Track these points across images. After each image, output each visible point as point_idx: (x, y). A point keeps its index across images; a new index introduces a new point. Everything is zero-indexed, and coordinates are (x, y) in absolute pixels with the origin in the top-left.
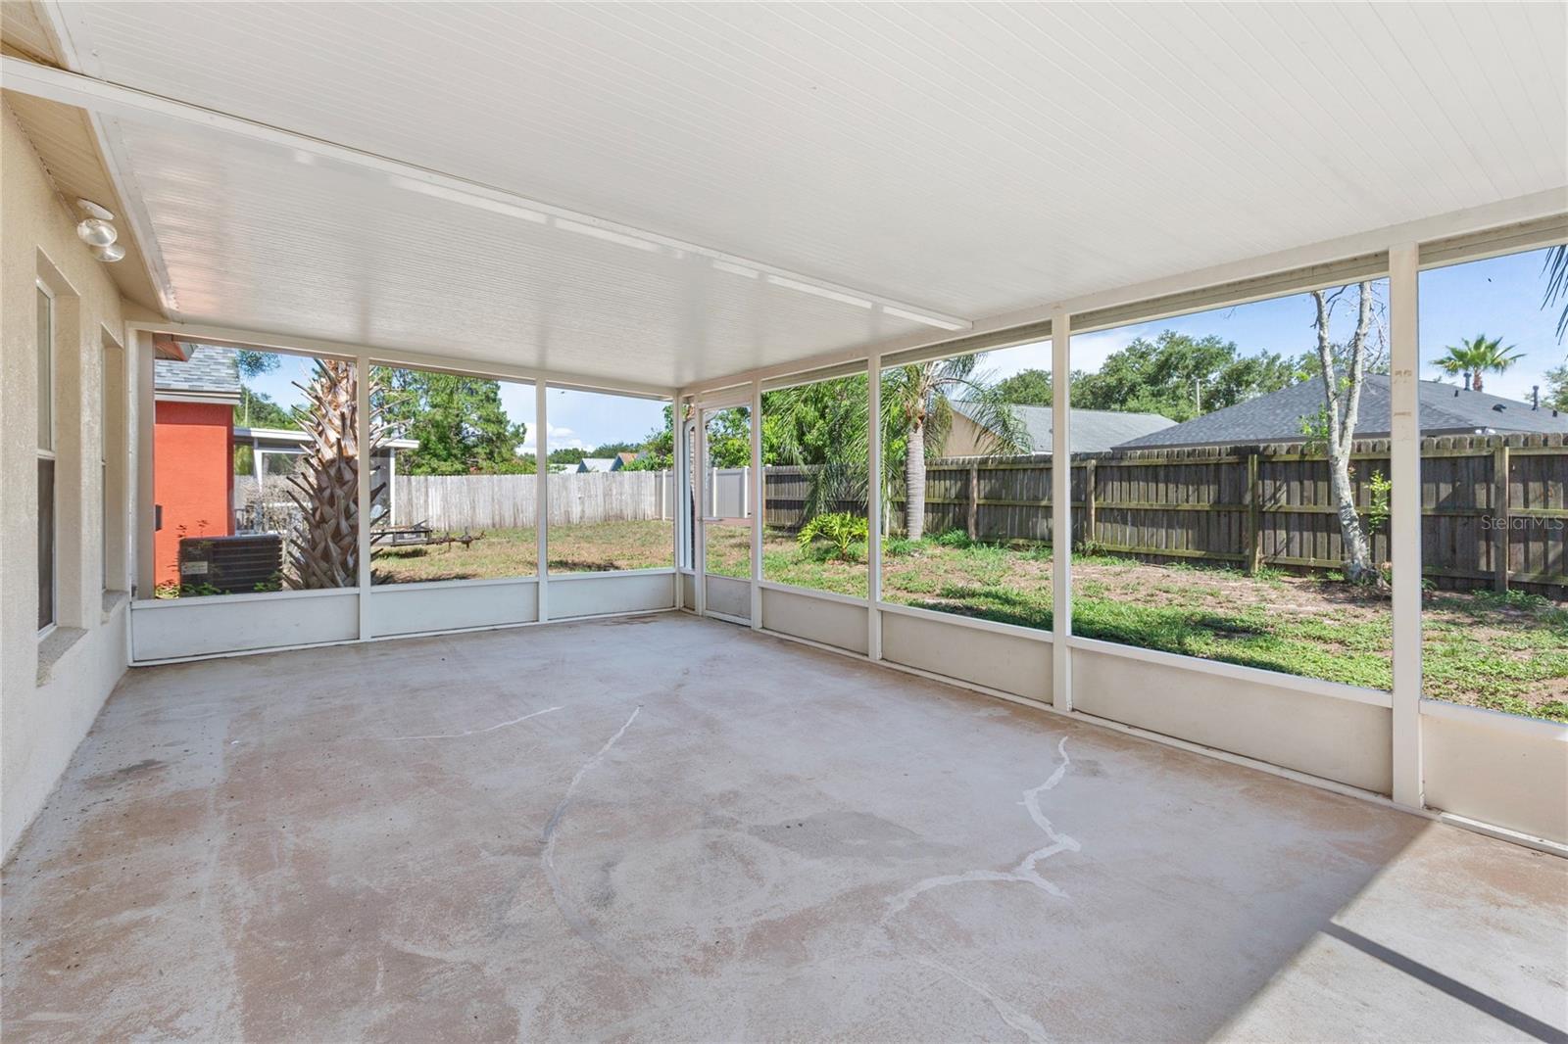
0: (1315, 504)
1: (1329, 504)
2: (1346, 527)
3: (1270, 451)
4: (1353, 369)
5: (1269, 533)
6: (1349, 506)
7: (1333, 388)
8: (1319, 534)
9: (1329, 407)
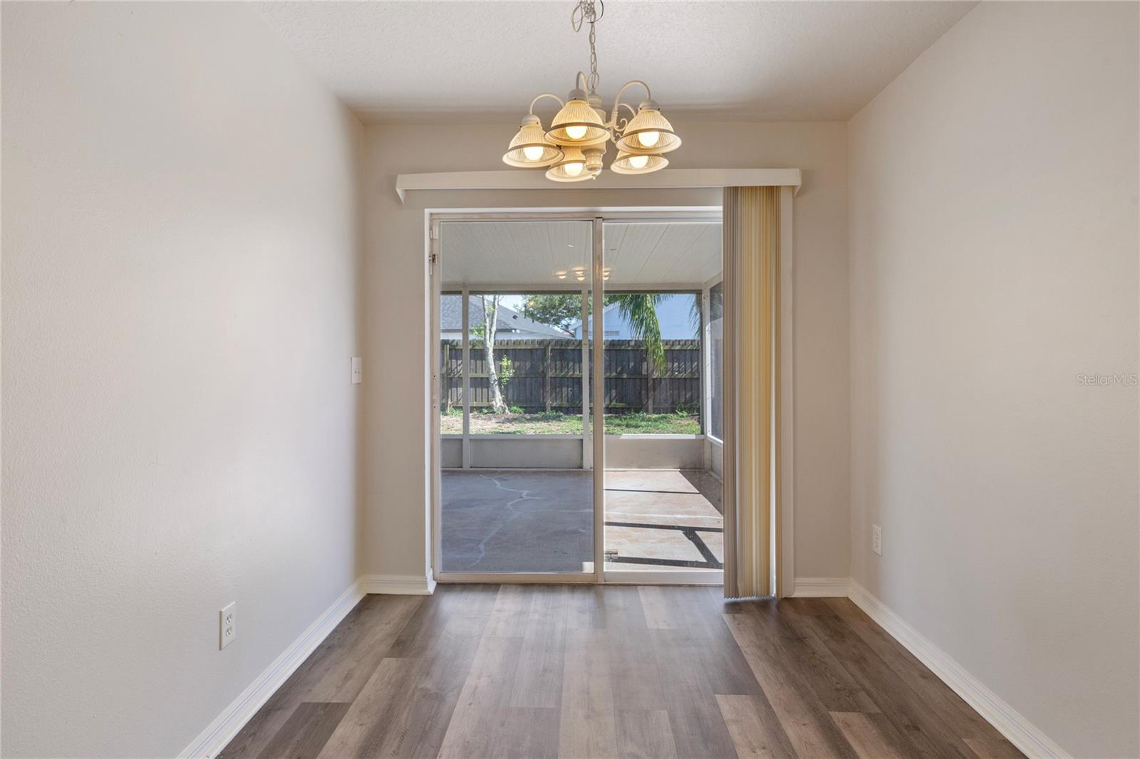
0: (476, 372)
1: (482, 372)
2: (493, 384)
3: (455, 343)
4: (494, 302)
5: (454, 389)
6: (493, 374)
7: (487, 312)
8: (477, 389)
9: (485, 321)
